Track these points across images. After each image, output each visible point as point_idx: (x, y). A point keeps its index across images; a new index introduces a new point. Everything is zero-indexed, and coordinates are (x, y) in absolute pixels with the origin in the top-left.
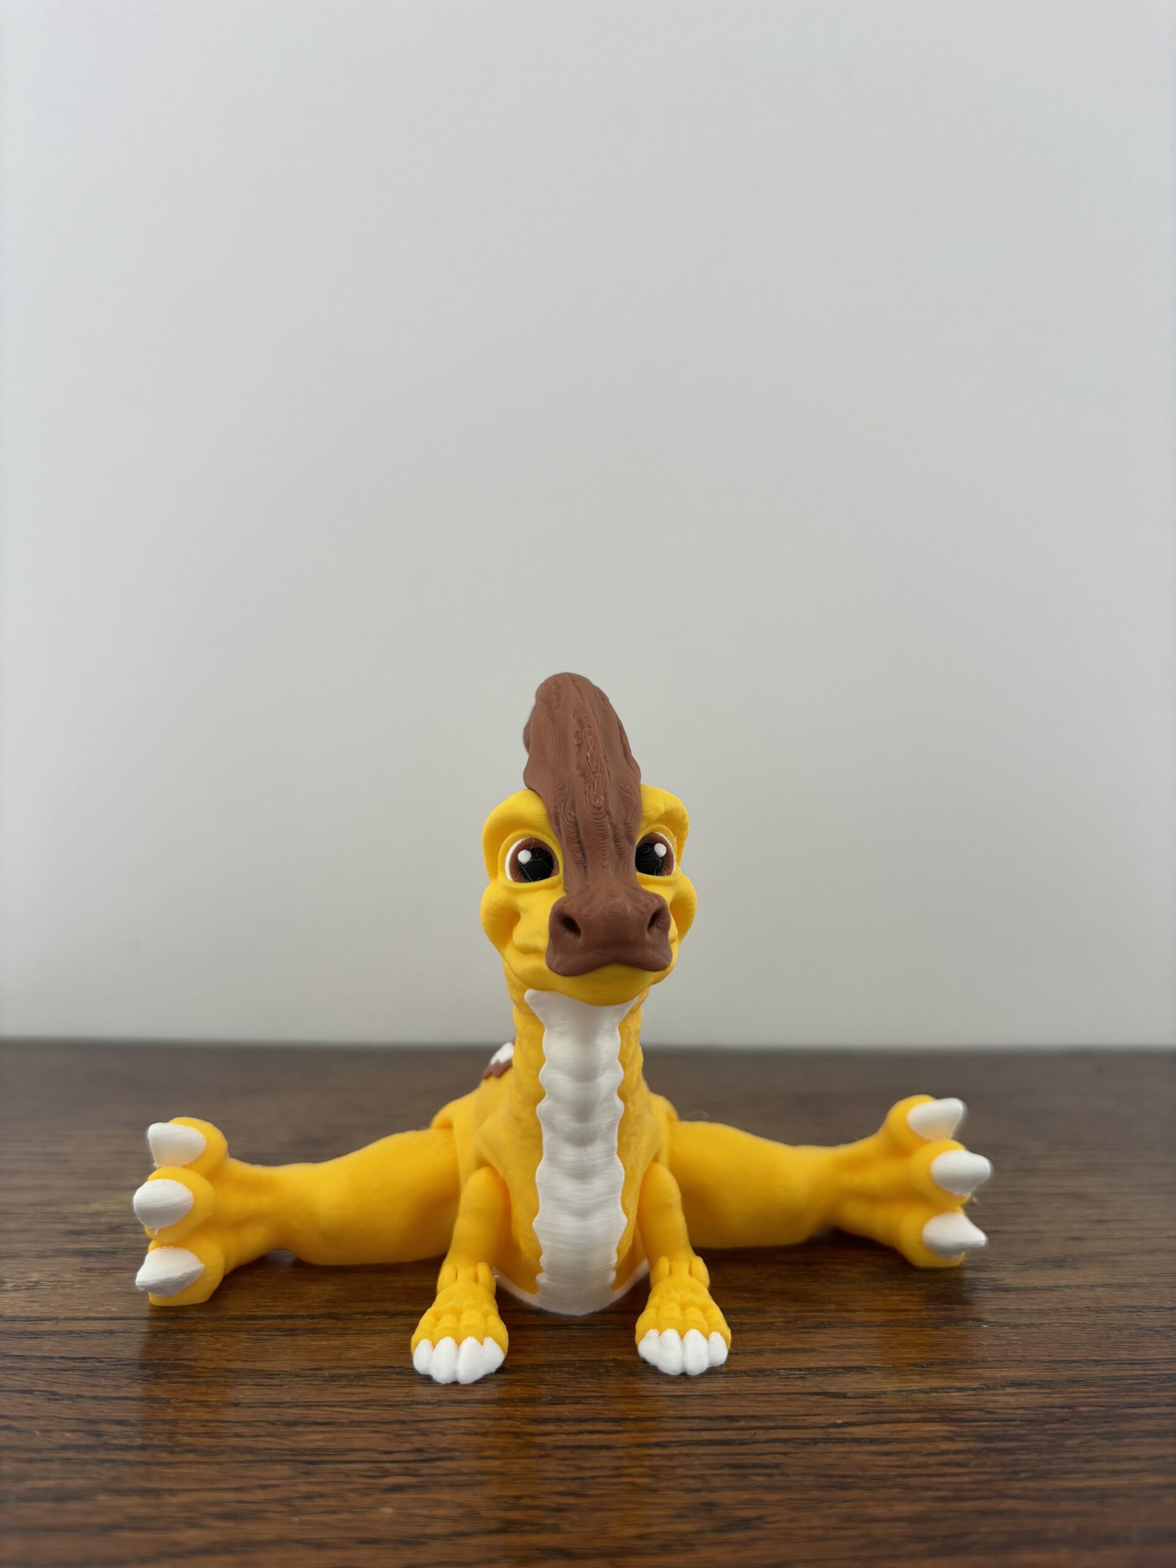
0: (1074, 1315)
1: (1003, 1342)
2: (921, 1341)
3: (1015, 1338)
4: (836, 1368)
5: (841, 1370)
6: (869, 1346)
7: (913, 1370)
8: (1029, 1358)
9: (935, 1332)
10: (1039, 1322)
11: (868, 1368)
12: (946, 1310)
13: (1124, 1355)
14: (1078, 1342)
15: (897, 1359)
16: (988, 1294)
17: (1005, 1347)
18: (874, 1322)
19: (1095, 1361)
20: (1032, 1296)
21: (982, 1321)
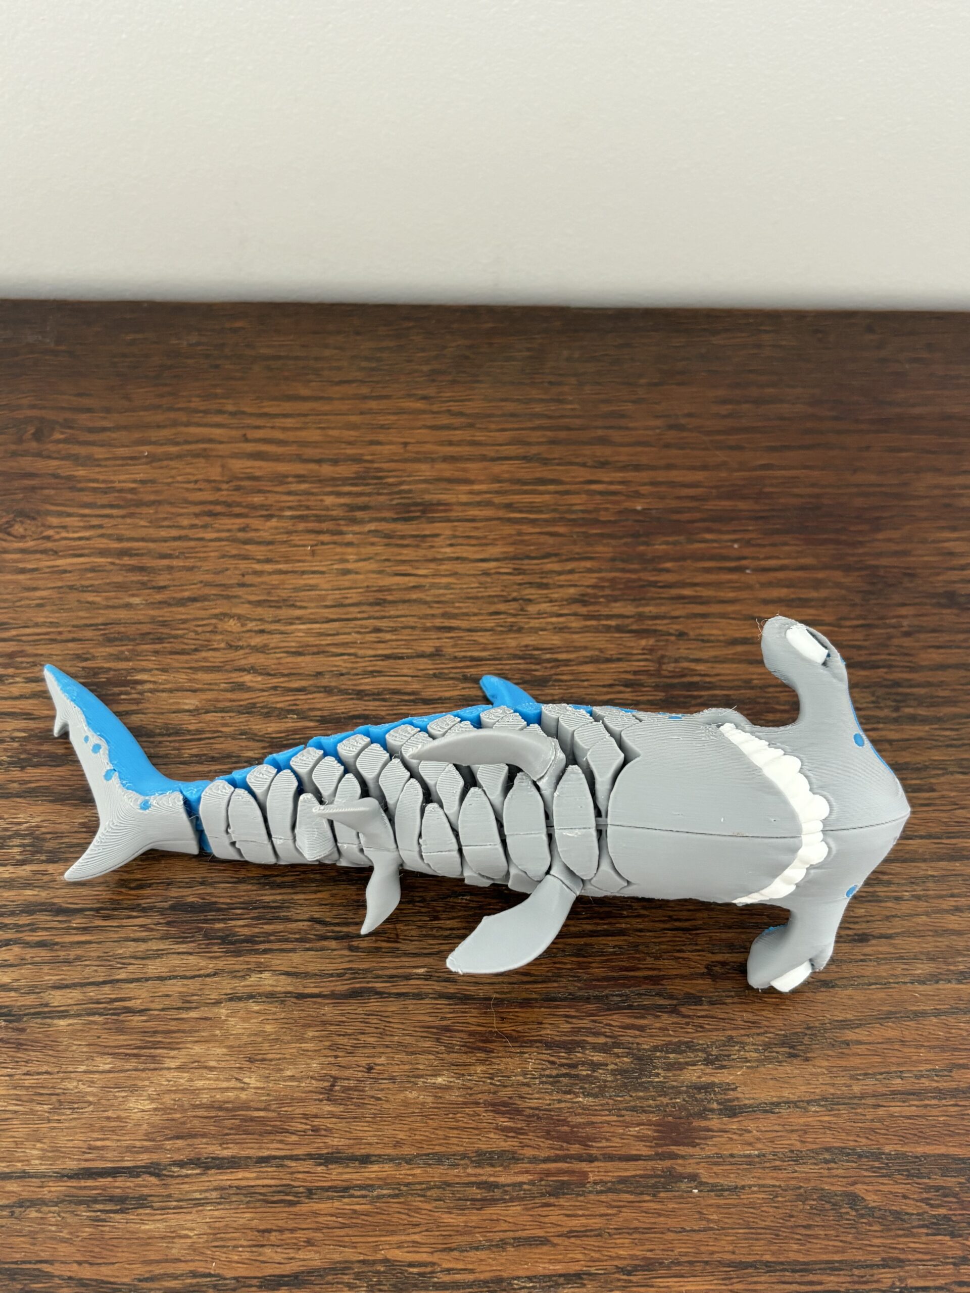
0: (775, 1168)
1: (703, 1224)
2: (636, 1224)
3: (715, 1217)
4: (560, 1276)
5: (561, 1280)
6: (593, 1233)
7: (619, 1280)
8: (716, 1257)
9: (652, 1205)
10: (743, 1183)
11: (584, 1277)
12: (674, 1156)
13: (794, 1252)
14: (763, 1224)
15: (612, 1258)
16: (715, 1122)
17: (701, 1236)
18: (606, 1183)
19: (767, 1264)
20: (751, 1126)
21: (694, 1181)
